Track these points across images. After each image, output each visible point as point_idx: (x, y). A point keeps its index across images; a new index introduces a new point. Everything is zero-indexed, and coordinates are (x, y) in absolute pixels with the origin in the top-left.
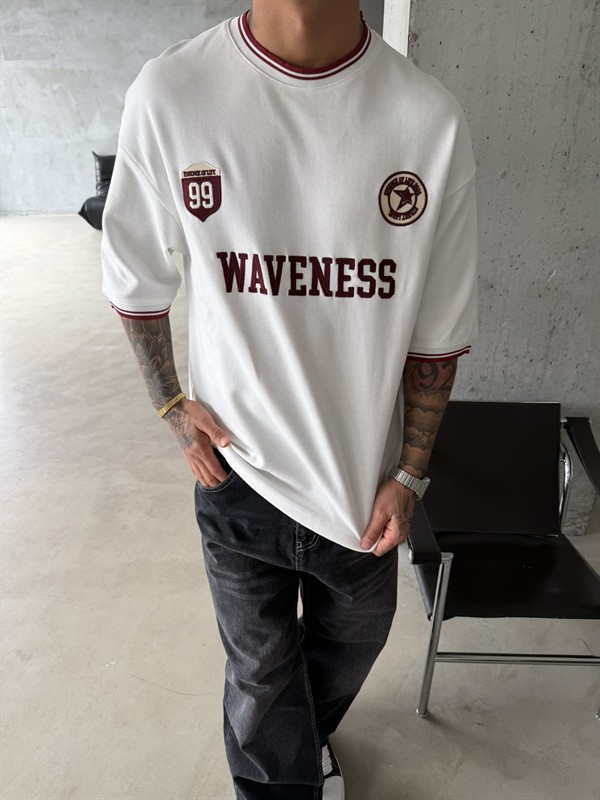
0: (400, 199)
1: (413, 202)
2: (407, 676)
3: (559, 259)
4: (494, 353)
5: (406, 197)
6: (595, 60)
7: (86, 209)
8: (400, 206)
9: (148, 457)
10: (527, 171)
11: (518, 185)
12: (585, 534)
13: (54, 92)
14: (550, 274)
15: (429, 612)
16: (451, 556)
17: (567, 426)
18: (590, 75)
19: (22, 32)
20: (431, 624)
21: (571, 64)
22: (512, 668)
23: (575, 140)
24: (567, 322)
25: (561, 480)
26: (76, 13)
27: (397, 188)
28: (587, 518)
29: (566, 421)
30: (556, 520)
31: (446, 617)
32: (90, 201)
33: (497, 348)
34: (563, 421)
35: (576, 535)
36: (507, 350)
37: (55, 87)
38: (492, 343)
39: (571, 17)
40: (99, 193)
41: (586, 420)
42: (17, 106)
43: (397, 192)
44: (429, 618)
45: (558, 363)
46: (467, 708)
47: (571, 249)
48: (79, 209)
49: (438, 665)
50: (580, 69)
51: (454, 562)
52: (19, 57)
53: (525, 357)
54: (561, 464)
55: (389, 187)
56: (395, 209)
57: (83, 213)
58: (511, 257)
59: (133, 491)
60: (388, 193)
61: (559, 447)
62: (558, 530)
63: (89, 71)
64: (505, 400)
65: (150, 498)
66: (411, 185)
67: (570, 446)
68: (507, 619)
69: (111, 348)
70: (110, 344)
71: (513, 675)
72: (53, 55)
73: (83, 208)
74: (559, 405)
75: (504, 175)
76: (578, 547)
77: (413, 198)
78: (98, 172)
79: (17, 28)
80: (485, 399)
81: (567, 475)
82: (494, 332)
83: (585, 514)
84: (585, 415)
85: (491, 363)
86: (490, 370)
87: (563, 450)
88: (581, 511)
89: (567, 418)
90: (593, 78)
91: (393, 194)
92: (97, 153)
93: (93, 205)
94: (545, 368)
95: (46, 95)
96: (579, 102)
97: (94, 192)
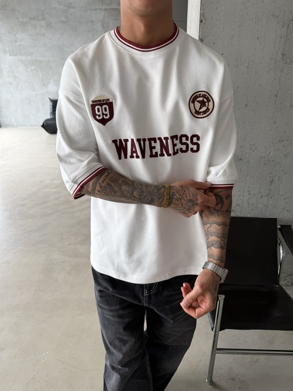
0: (200, 104)
1: (207, 106)
2: (201, 361)
3: (274, 146)
4: (243, 192)
5: (203, 104)
6: (288, 52)
7: (45, 124)
8: (200, 108)
9: (69, 244)
10: (257, 104)
11: (253, 110)
12: (291, 285)
13: (32, 71)
14: (270, 153)
15: (212, 326)
16: (223, 296)
17: (280, 229)
18: (286, 58)
19: (18, 43)
20: (213, 333)
21: (277, 53)
22: (256, 357)
23: (280, 89)
24: (279, 177)
25: (278, 257)
26: (44, 35)
27: (198, 99)
28: (292, 277)
29: (280, 227)
30: (276, 278)
31: (221, 329)
32: (47, 120)
33: (244, 190)
34: (279, 227)
35: (287, 286)
36: (249, 191)
37: (33, 68)
38: (242, 187)
39: (276, 31)
40: (52, 117)
41: (290, 226)
42: (14, 77)
43: (198, 101)
44: (212, 330)
45: (275, 198)
46: (233, 379)
47: (280, 141)
48: (42, 124)
49: (217, 355)
50: (281, 55)
51: (225, 299)
52: (16, 55)
53: (258, 194)
54: (278, 249)
55: (194, 99)
56: (198, 109)
57: (43, 126)
58: (250, 145)
59: (61, 262)
60: (193, 102)
61: (277, 241)
62: (278, 284)
63: (49, 61)
64: (249, 216)
65: (70, 265)
66: (205, 97)
67: (283, 240)
68: (253, 330)
69: (55, 190)
70: (54, 188)
71: (257, 361)
72: (32, 54)
73: (43, 124)
74: (276, 219)
75: (246, 105)
76: (288, 292)
77: (207, 104)
78: (51, 107)
79: (16, 42)
80: (239, 216)
81: (281, 255)
82: (243, 182)
83: (291, 275)
84: (289, 224)
85: (241, 197)
86: (241, 201)
87: (279, 241)
88: (289, 273)
89: (281, 225)
90: (288, 60)
91: (196, 102)
92: (51, 98)
93: (49, 122)
94: (269, 200)
95: (28, 72)
96: (281, 71)
97: (49, 116)
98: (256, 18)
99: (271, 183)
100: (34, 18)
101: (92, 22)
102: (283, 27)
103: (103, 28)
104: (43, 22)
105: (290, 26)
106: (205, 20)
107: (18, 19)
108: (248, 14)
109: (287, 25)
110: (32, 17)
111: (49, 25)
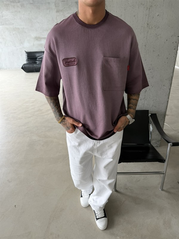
6: (150, 22)
7: (23, 67)
9: (42, 132)
12: (160, 146)
13: (14, 34)
19: (4, 18)
21: (144, 23)
23: (147, 42)
25: (150, 130)
26: (20, 12)
28: (160, 142)
30: (149, 141)
32: (24, 64)
34: (150, 115)
35: (157, 147)
37: (14, 33)
39: (143, 12)
40: (27, 62)
42: (3, 38)
45: (148, 100)
47: (149, 70)
48: (21, 67)
50: (147, 25)
52: (3, 25)
54: (149, 125)
59: (38, 140)
61: (149, 122)
62: (150, 144)
63: (24, 28)
69: (31, 104)
70: (31, 103)
72: (13, 24)
74: (148, 110)
76: (158, 150)
78: (27, 57)
79: (3, 16)
83: (159, 141)
84: (155, 113)
90: (150, 27)
92: (26, 51)
93: (25, 66)
94: (145, 101)
95: (11, 35)
96: (147, 33)
97: (25, 62)
98: (133, 5)
99: (145, 92)
100: (13, 2)
101: (49, 3)
102: (147, 10)
103: (56, 7)
104: (19, 4)
105: (151, 9)
106: (107, 7)
107: (3, 2)
108: (128, 3)
109: (149, 9)
110: (12, 1)
111: (22, 6)
